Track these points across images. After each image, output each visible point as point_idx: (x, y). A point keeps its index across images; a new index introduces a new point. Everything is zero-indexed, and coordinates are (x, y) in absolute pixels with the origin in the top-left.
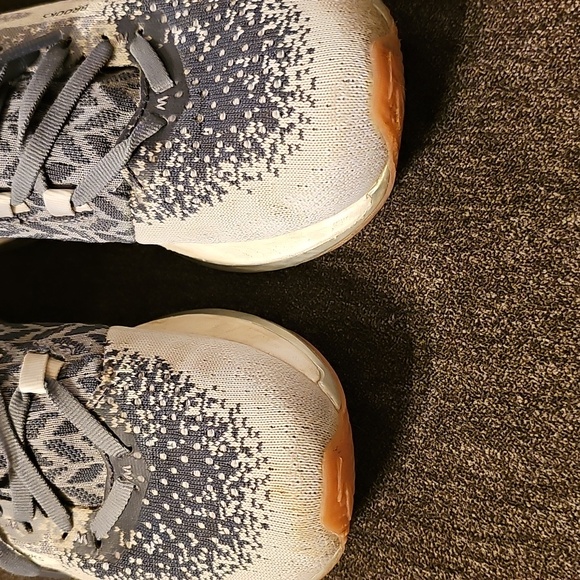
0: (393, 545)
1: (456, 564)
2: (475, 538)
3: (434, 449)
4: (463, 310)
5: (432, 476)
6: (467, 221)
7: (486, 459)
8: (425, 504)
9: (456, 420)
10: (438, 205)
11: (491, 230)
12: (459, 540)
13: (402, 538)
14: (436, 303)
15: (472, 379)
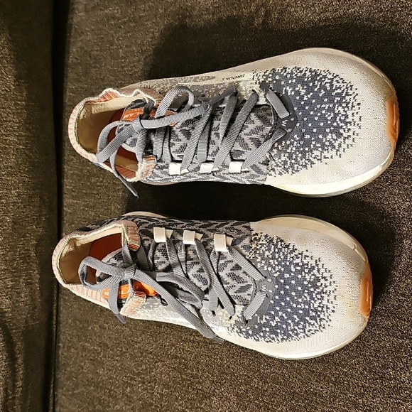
0: (383, 328)
3: (404, 282)
5: (403, 295)
8: (399, 308)
10: (408, 167)
13: (388, 324)
14: (406, 214)
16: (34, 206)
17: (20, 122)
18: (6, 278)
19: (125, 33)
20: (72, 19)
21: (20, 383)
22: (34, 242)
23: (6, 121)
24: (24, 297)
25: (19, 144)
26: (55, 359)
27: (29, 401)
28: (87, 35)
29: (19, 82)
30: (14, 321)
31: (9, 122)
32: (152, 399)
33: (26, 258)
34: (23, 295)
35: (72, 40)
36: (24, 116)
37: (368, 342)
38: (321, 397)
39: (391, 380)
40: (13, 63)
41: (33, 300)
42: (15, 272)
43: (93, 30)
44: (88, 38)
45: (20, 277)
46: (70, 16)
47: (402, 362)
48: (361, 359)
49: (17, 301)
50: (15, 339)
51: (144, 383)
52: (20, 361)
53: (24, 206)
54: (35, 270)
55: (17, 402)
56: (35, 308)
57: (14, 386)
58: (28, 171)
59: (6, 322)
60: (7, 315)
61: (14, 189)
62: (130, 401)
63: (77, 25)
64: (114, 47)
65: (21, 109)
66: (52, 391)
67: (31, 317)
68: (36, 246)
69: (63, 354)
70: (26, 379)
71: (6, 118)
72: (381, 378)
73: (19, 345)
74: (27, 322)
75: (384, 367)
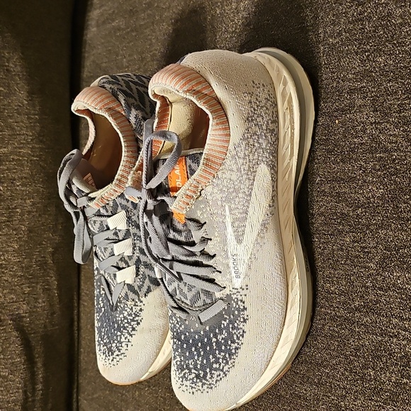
0: (362, 325)
1: (393, 333)
2: (402, 319)
3: (381, 275)
4: (394, 205)
5: (381, 289)
6: (394, 160)
7: (407, 279)
8: (377, 303)
9: (392, 260)
10: (380, 153)
11: (406, 164)
12: (395, 321)
13: (367, 321)
14: (381, 202)
15: (398, 239)
16: (50, 215)
17: (33, 135)
18: (23, 284)
19: (128, 43)
20: (86, 35)
21: (40, 386)
22: (51, 250)
23: (20, 135)
24: (41, 303)
25: (33, 156)
26: (78, 364)
27: (50, 405)
28: (98, 49)
29: (31, 97)
30: (33, 326)
31: (23, 134)
32: (157, 403)
33: (43, 265)
34: (40, 301)
35: (86, 55)
36: (38, 129)
37: (348, 340)
38: (305, 400)
39: (371, 381)
40: (26, 79)
41: (51, 306)
42: (31, 278)
43: (103, 43)
44: (99, 52)
45: (37, 283)
46: (85, 32)
47: (382, 361)
48: (342, 358)
49: (35, 306)
50: (33, 343)
51: (149, 387)
52: (39, 365)
53: (39, 215)
54: (52, 277)
55: (38, 405)
56: (54, 313)
57: (34, 390)
58: (42, 181)
59: (23, 326)
60: (25, 319)
61: (29, 199)
62: (139, 406)
63: (91, 40)
64: (120, 57)
65: (35, 123)
66: (75, 395)
67: (50, 322)
68: (53, 254)
69: (84, 359)
70: (46, 382)
71: (19, 131)
72: (362, 379)
73: (38, 350)
74: (45, 327)
75: (365, 367)
